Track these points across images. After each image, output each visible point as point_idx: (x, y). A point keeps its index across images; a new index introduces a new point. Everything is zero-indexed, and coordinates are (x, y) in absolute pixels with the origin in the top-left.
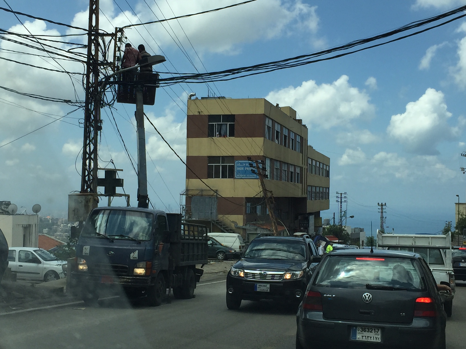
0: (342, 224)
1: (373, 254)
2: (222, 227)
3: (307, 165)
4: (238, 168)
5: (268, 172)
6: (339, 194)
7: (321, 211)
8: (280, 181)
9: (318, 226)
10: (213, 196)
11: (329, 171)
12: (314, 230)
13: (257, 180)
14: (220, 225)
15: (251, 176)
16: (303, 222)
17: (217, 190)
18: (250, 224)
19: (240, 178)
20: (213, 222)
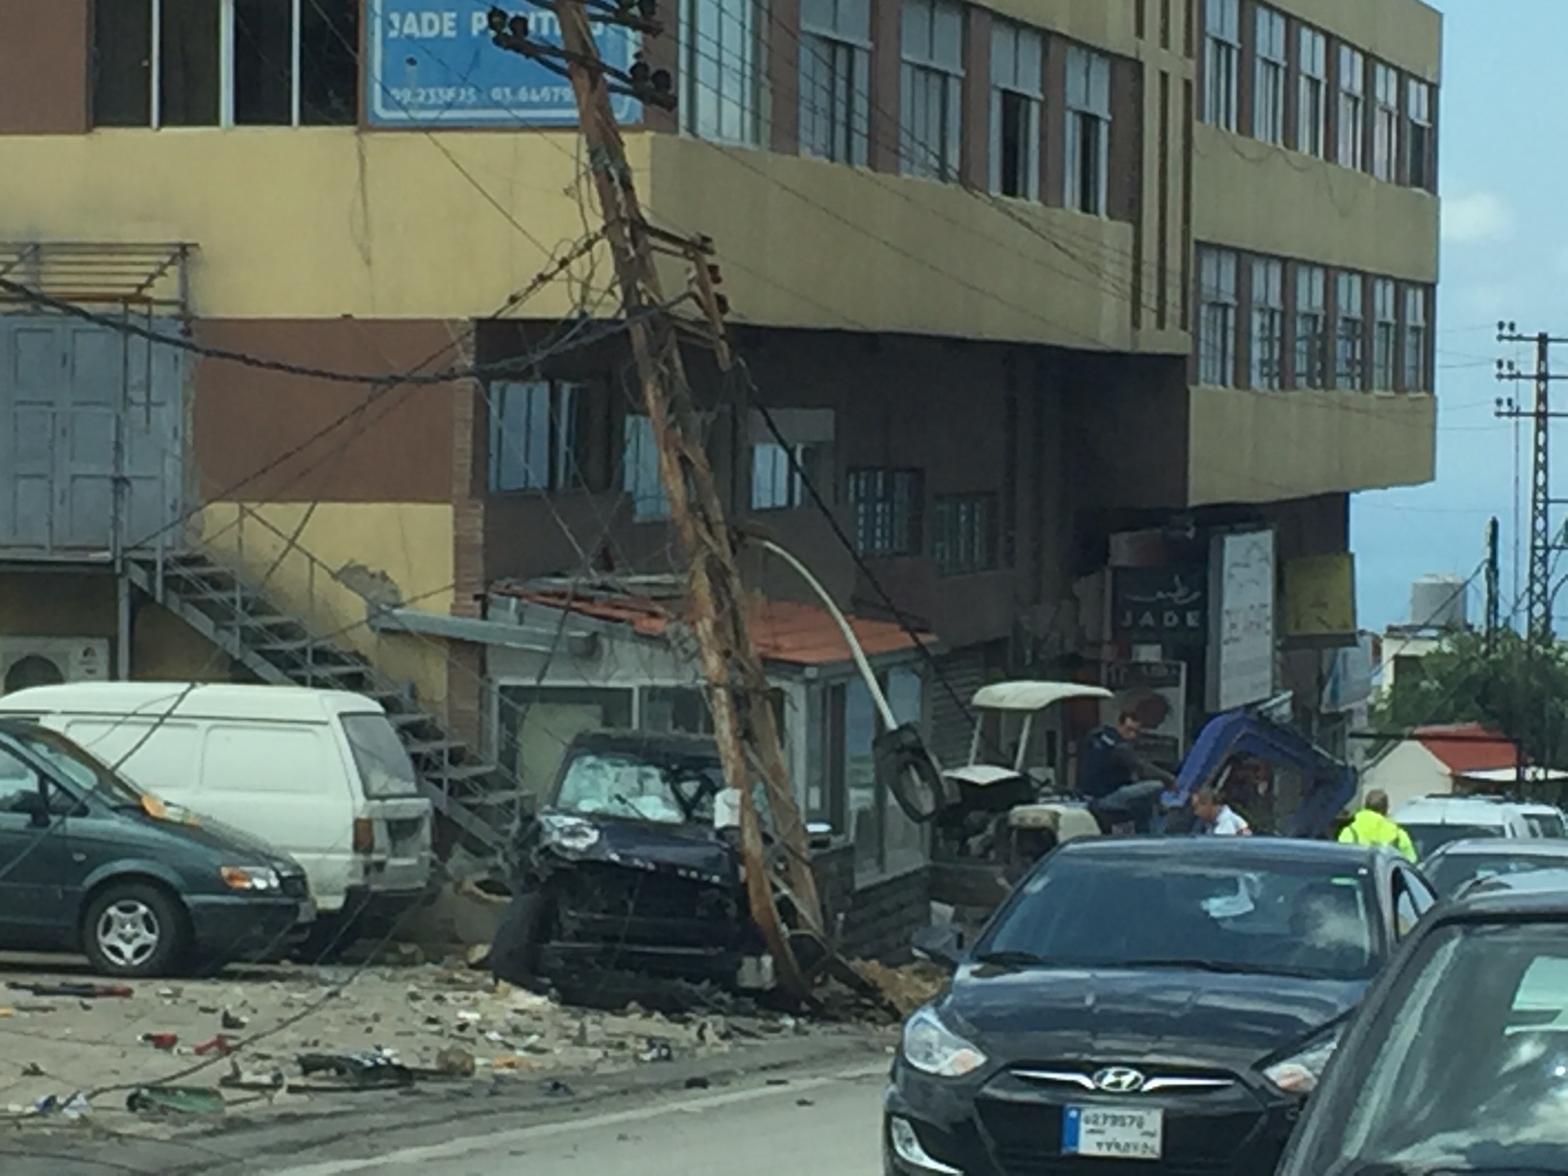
0: (1548, 616)
2: (232, 631)
3: (1192, 49)
4: (395, 17)
5: (719, 63)
6: (1520, 338)
7: (1357, 491)
8: (880, 176)
9: (1324, 631)
10: (143, 309)
11: (1430, 130)
12: (1267, 675)
13: (573, 137)
14: (211, 602)
15: (535, 98)
16: (1154, 594)
17: (184, 247)
18: (527, 596)
19: (412, 119)
20: (139, 576)
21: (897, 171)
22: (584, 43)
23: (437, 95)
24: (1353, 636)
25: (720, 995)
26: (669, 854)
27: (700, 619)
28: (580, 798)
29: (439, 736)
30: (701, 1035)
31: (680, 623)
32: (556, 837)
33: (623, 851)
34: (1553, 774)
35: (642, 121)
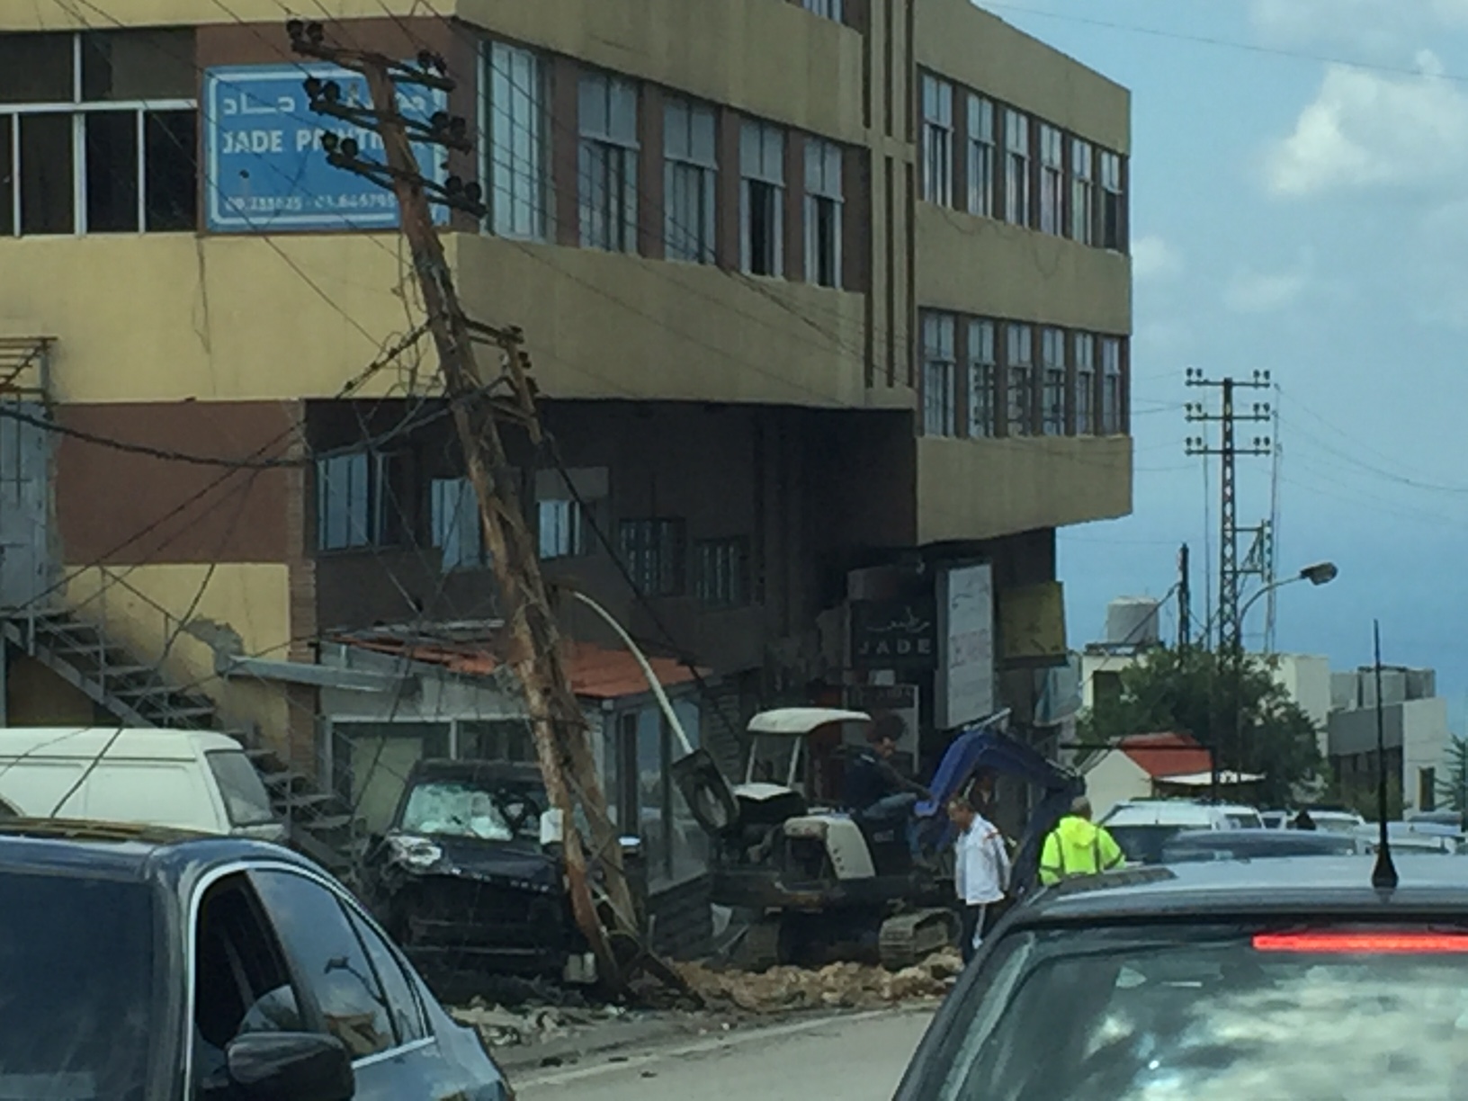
0: (1237, 633)
1: (1392, 899)
2: (97, 680)
3: (913, 137)
4: (228, 136)
5: (512, 170)
6: (1206, 383)
7: (1062, 525)
8: (645, 261)
9: (1038, 652)
10: (13, 397)
11: (1121, 196)
12: (989, 693)
13: (395, 238)
14: (79, 654)
15: (354, 204)
16: (889, 624)
17: (44, 340)
18: (355, 643)
19: (250, 224)
20: (14, 634)
21: (662, 256)
22: (405, 159)
23: (267, 203)
24: (1064, 657)
25: (549, 989)
26: (502, 867)
27: (522, 661)
28: (422, 822)
29: (282, 769)
30: (539, 1022)
31: (506, 666)
32: (404, 855)
33: (465, 866)
34: (1245, 777)
35: (448, 224)
